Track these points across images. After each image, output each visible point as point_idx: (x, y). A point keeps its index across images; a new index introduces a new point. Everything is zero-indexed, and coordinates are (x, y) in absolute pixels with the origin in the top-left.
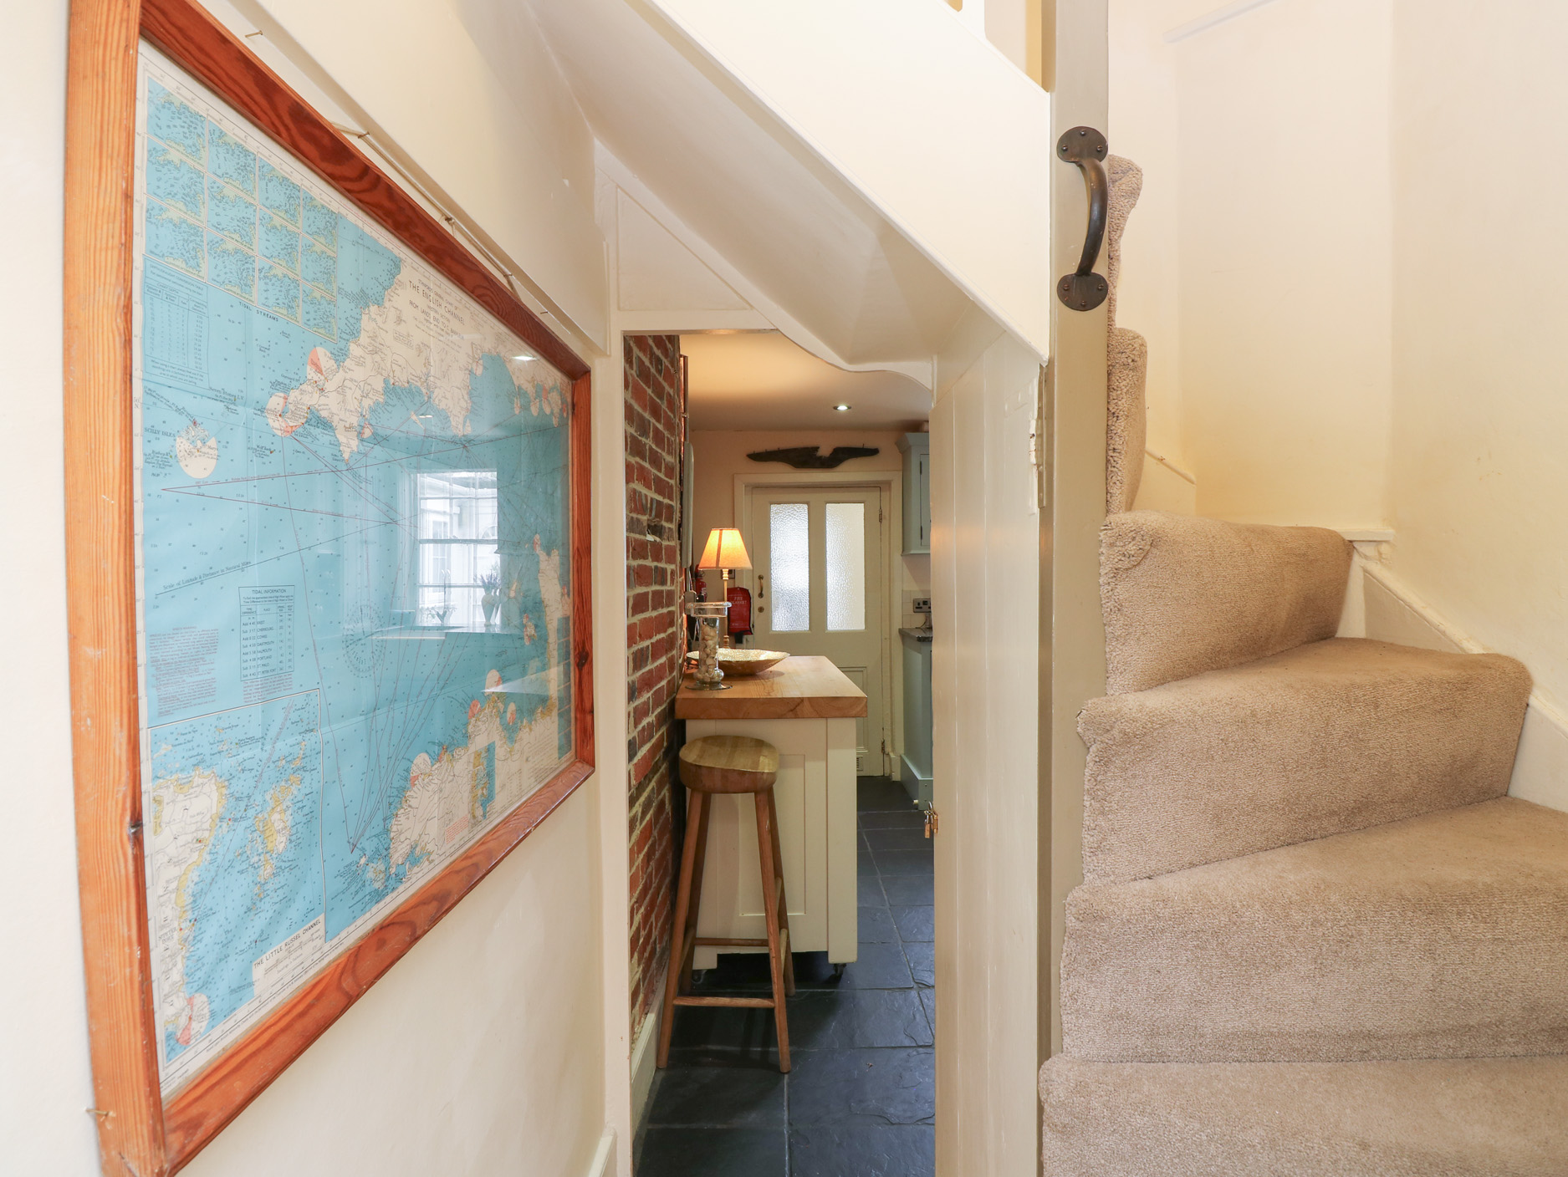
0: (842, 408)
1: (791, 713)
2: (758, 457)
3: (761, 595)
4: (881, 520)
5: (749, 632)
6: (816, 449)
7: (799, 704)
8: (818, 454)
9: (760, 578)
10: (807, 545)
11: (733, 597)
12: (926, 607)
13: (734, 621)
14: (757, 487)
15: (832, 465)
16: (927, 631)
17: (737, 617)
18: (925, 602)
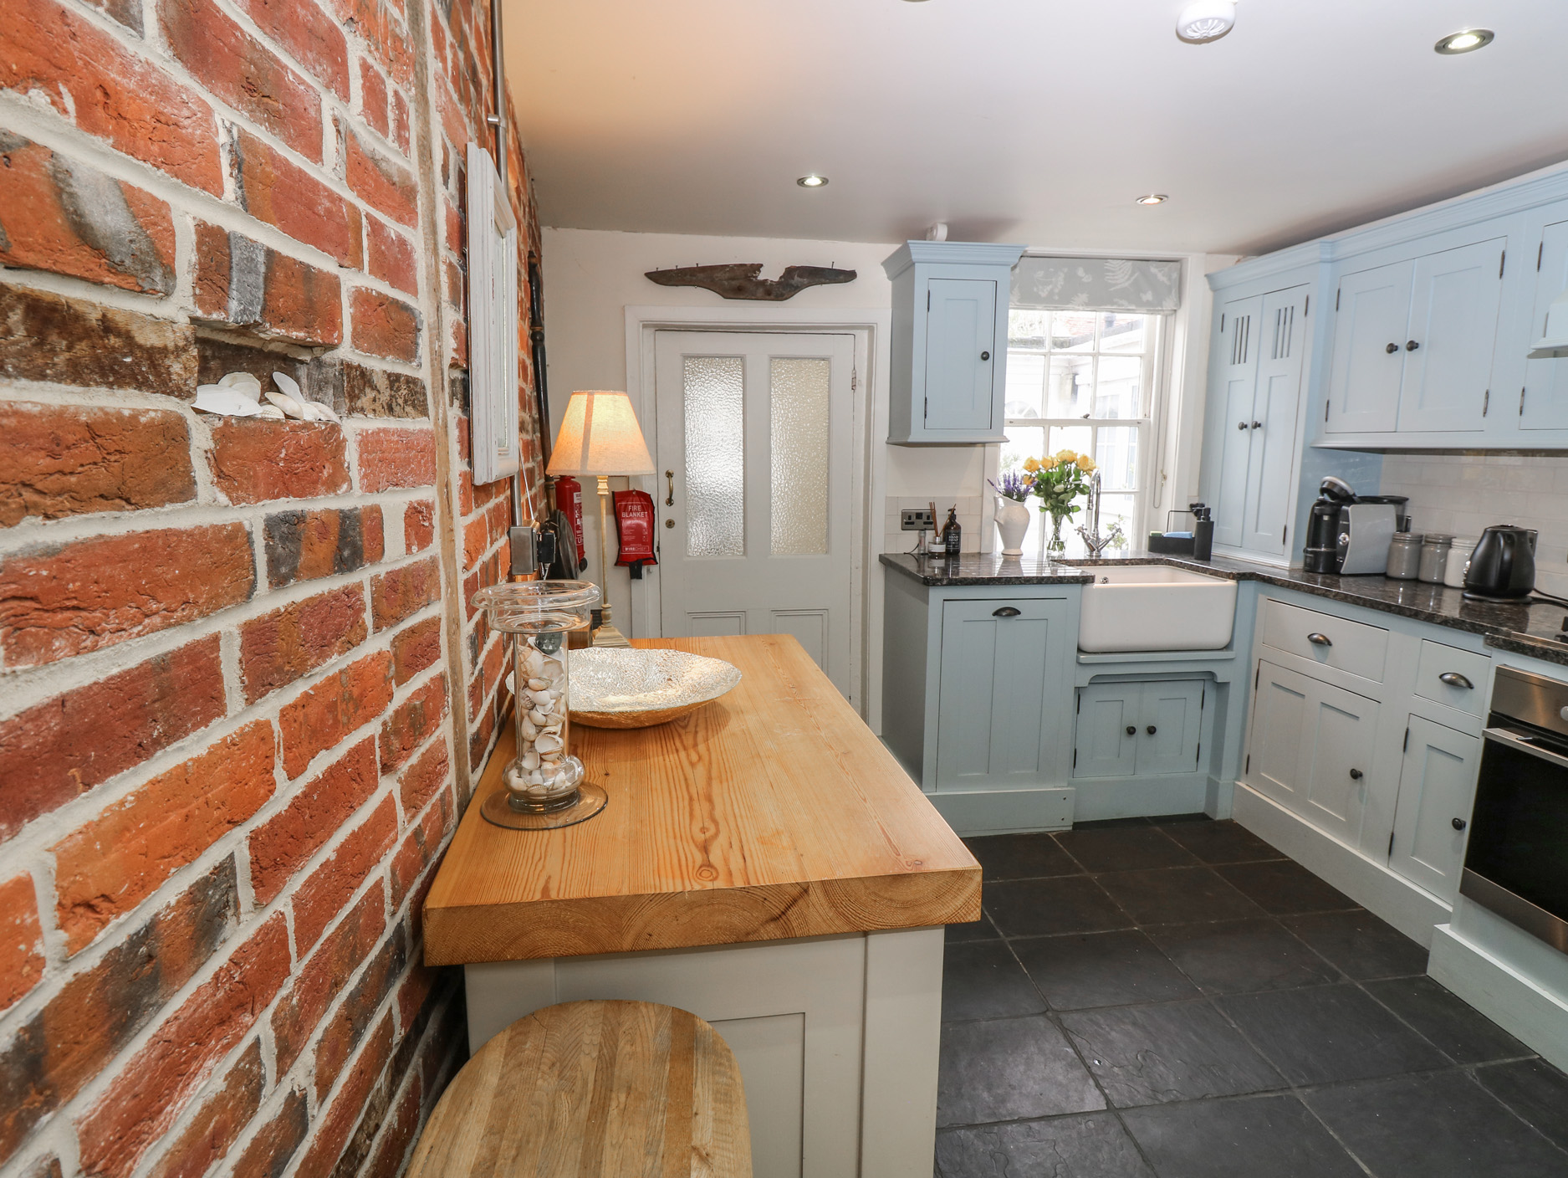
0: (813, 181)
1: (772, 925)
2: (661, 278)
3: (670, 502)
4: (853, 387)
5: (652, 560)
6: (757, 268)
7: (795, 901)
8: (761, 277)
9: (669, 475)
10: (741, 424)
11: (626, 505)
12: (920, 522)
13: (628, 544)
14: (663, 328)
15: (782, 295)
16: (922, 560)
17: (633, 537)
18: (919, 516)
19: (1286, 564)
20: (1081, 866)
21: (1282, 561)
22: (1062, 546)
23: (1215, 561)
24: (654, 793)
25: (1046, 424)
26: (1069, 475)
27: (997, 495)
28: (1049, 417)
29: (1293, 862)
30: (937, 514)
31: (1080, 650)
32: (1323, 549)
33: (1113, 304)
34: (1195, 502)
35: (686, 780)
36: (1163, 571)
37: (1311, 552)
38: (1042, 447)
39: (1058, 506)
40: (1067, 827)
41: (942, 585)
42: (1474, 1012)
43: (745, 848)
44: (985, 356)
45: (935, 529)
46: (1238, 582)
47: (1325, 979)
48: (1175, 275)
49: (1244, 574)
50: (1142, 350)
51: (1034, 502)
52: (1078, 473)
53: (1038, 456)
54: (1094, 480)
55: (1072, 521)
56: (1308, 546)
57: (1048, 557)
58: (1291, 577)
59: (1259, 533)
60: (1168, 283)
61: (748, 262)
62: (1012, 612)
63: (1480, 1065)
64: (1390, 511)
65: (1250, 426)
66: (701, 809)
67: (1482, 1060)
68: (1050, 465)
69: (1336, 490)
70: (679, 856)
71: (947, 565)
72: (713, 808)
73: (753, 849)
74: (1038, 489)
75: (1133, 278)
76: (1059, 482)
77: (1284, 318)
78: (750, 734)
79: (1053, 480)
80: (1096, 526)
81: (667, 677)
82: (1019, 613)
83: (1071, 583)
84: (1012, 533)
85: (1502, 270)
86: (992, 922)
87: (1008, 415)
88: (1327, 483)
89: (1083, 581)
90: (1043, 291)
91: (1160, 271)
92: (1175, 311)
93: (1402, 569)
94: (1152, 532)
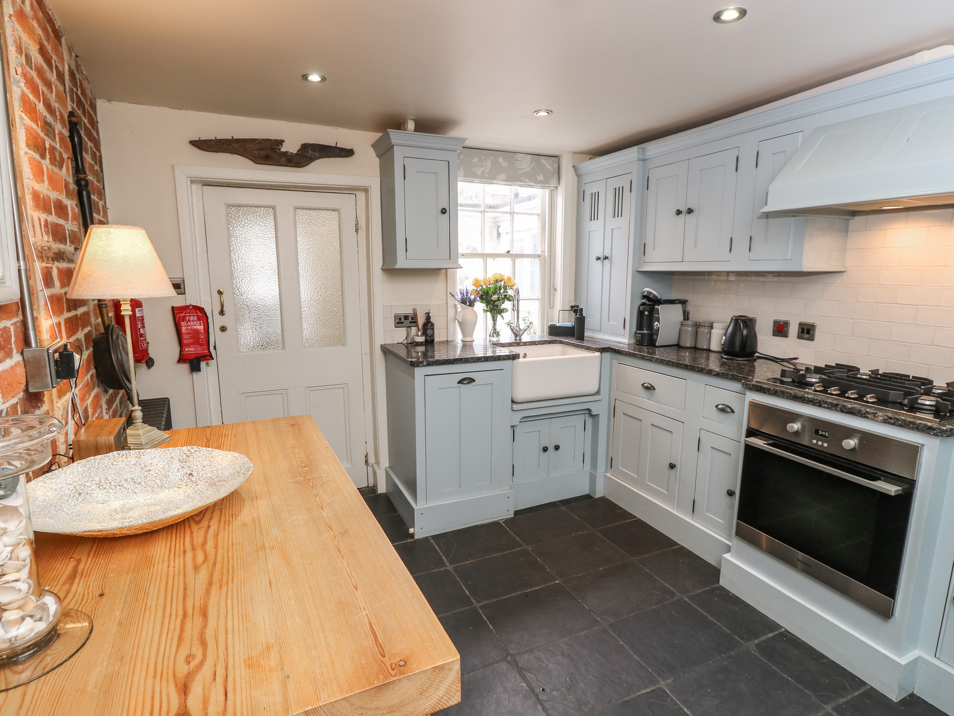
0: (314, 78)
2: (202, 145)
3: (222, 313)
4: (357, 230)
5: (208, 357)
6: (280, 142)
8: (283, 149)
9: (220, 293)
10: (275, 256)
11: (184, 317)
12: (407, 322)
13: (188, 345)
14: (207, 184)
15: (300, 163)
16: (410, 347)
17: (192, 341)
18: (406, 317)
19: (626, 341)
20: (521, 542)
21: (623, 339)
22: (498, 335)
23: (587, 341)
24: (147, 612)
25: (484, 256)
26: (500, 289)
27: (456, 303)
28: (486, 252)
29: (640, 520)
30: (418, 316)
31: (513, 402)
32: (645, 332)
33: (521, 181)
34: (573, 304)
35: (185, 589)
36: (557, 347)
37: (639, 334)
38: (482, 271)
39: (495, 309)
40: (511, 515)
41: (423, 366)
42: (748, 605)
43: (230, 679)
44: (444, 211)
45: (417, 326)
46: (601, 353)
47: (667, 598)
48: (556, 166)
49: (605, 348)
50: (539, 211)
51: (480, 306)
52: (505, 288)
53: (481, 277)
54: (515, 292)
55: (503, 318)
56: (637, 330)
57: (490, 341)
58: (629, 349)
59: (610, 322)
60: (552, 170)
61: (273, 138)
62: (470, 381)
63: (756, 641)
64: (679, 307)
65: (602, 258)
66: (193, 627)
67: (757, 637)
68: (488, 283)
69: (651, 296)
70: (152, 706)
71: (427, 350)
72: (205, 626)
73: (238, 679)
74: (481, 298)
75: (531, 166)
76: (494, 294)
77: (618, 193)
78: (260, 522)
79: (490, 293)
80: (518, 322)
81: (189, 472)
82: (474, 381)
83: (506, 359)
84: (467, 327)
85: (737, 167)
86: (468, 593)
87: (460, 251)
88: (646, 292)
89: (513, 357)
90: (478, 171)
91: (547, 162)
92: (557, 187)
93: (688, 342)
94: (550, 323)
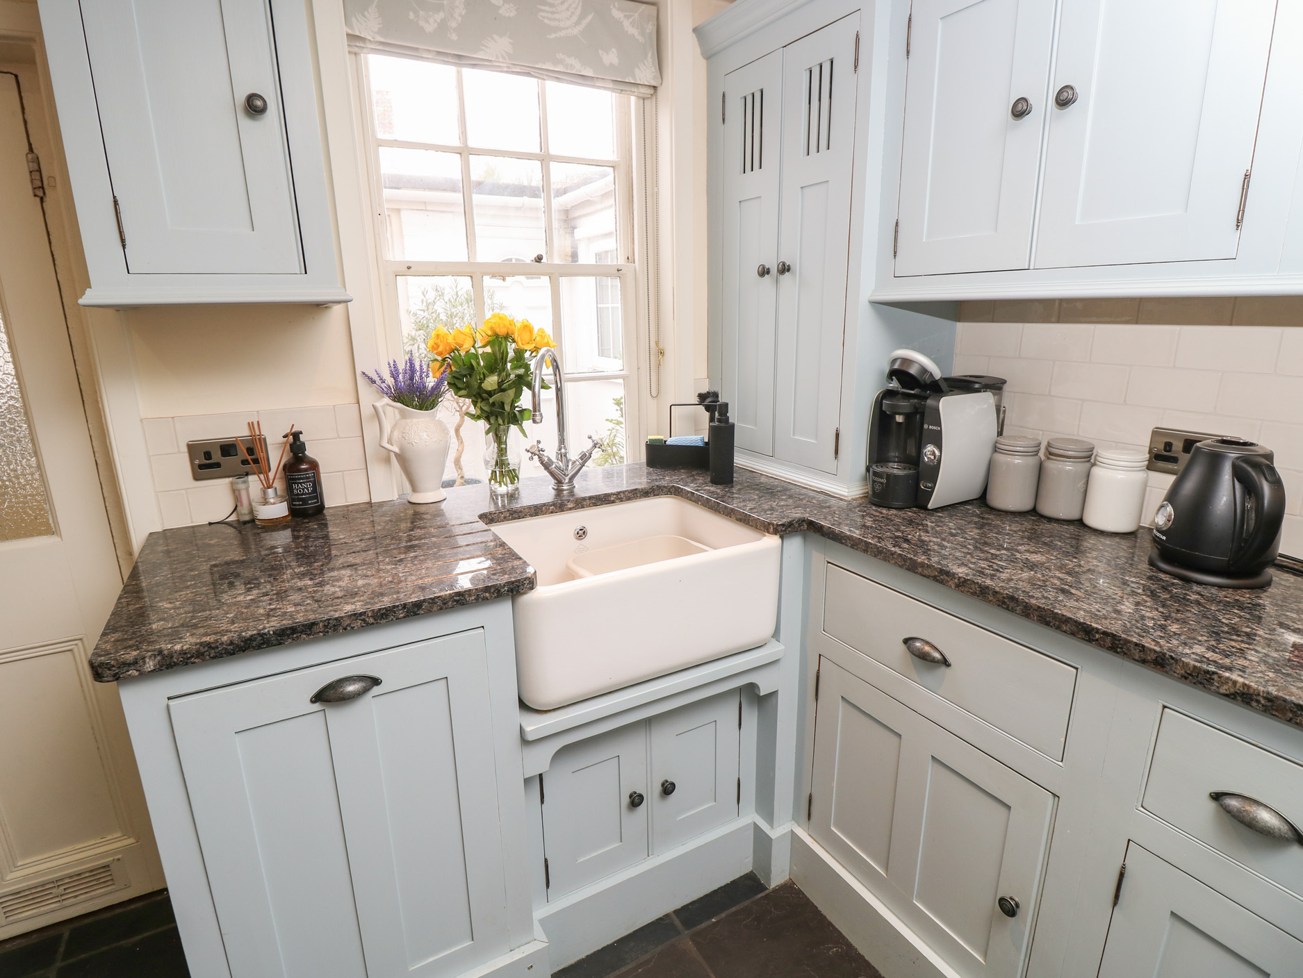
4: (37, 191)
12: (233, 463)
16: (247, 535)
18: (227, 449)
22: (513, 476)
27: (380, 399)
28: (478, 260)
30: (265, 442)
32: (899, 470)
34: (705, 390)
37: (880, 474)
39: (497, 412)
44: (256, 105)
45: (265, 471)
46: (782, 537)
48: (651, 28)
49: (790, 524)
50: (613, 156)
51: (452, 407)
52: (520, 356)
55: (522, 436)
56: (873, 463)
59: (798, 436)
60: (641, 39)
64: (984, 400)
65: (774, 270)
68: (474, 341)
69: (913, 371)
74: (456, 383)
75: (584, 23)
77: (819, 83)
79: (479, 369)
80: (562, 444)
82: (378, 681)
88: (898, 363)
89: (511, 590)
90: (427, 21)
91: (627, 17)
92: (655, 88)
93: (1011, 496)
94: (650, 437)
